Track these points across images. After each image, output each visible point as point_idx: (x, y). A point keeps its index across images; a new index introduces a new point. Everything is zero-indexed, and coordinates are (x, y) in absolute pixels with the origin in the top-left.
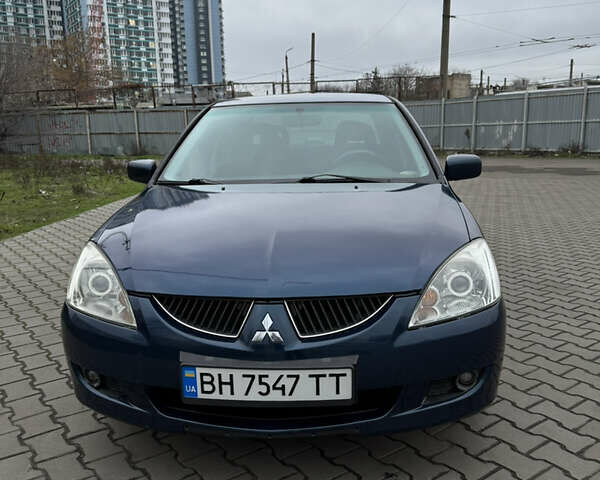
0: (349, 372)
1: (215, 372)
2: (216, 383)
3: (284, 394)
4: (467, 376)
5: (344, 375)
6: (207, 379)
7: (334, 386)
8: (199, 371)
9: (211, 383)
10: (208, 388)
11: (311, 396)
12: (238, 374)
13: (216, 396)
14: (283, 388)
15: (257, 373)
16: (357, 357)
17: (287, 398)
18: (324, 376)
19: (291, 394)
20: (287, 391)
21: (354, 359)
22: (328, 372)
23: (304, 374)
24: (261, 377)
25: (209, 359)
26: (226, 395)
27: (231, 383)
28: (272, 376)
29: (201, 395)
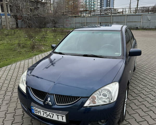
1: (37, 109)
2: (37, 111)
4: (103, 121)
5: (64, 116)
6: (36, 110)
7: (62, 119)
8: (34, 108)
9: (36, 111)
11: (57, 119)
12: (41, 111)
13: (37, 114)
14: (50, 116)
15: (45, 111)
16: (68, 112)
18: (59, 115)
19: (52, 118)
20: (52, 117)
23: (55, 114)
25: (37, 105)
26: (39, 114)
28: (48, 113)
29: (35, 113)
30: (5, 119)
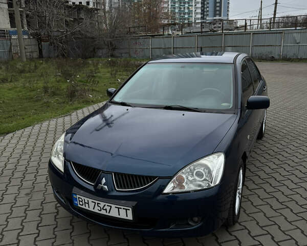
0: (130, 209)
1: (83, 198)
2: (83, 202)
3: (106, 212)
5: (129, 210)
6: (80, 200)
7: (125, 213)
8: (78, 196)
9: (82, 201)
10: (81, 203)
11: (116, 215)
12: (90, 200)
13: (83, 207)
14: (106, 210)
15: (96, 202)
16: (136, 202)
17: (107, 214)
20: (108, 212)
21: (134, 203)
22: (122, 207)
23: (113, 206)
24: (98, 204)
25: (82, 192)
26: (87, 208)
27: (88, 203)
28: (102, 204)
29: (79, 206)
30: (25, 219)
